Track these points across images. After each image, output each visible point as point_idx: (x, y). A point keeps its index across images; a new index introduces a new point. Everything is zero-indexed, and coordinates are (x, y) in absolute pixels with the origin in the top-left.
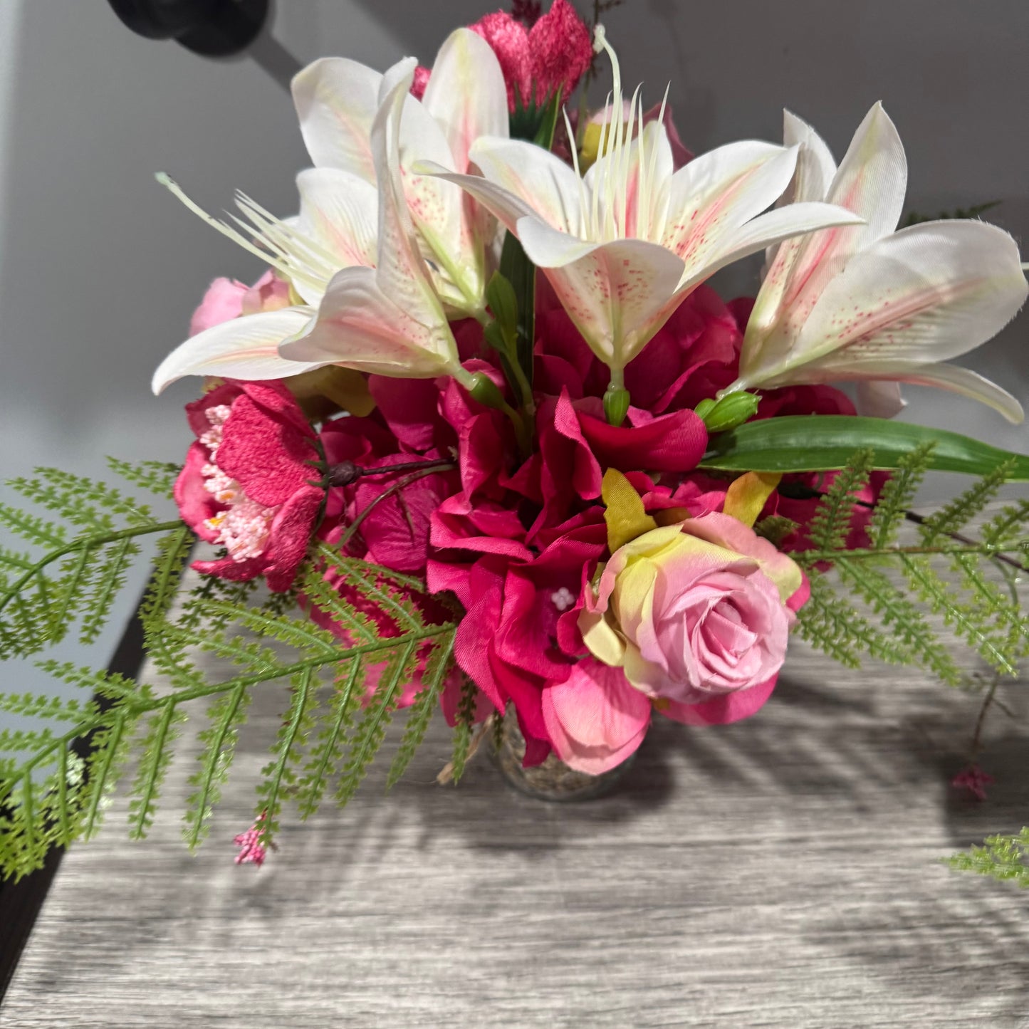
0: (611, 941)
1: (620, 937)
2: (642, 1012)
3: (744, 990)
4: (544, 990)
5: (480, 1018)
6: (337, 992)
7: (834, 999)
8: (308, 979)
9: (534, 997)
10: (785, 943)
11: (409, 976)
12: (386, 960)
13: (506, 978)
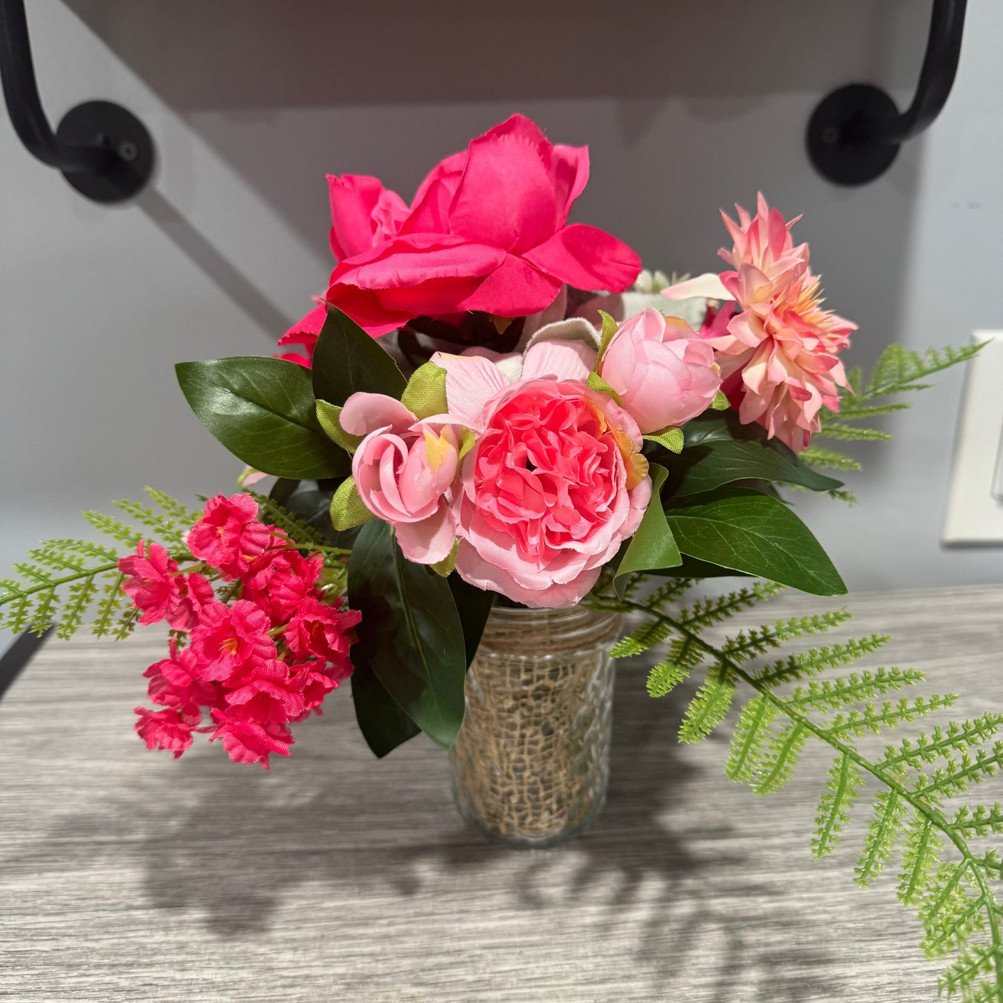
0: (398, 920)
1: (407, 916)
2: (421, 974)
3: (521, 952)
4: (327, 960)
5: (262, 984)
6: (122, 969)
7: (604, 956)
8: (96, 960)
10: (563, 916)
11: (197, 954)
12: (176, 942)
13: (292, 952)
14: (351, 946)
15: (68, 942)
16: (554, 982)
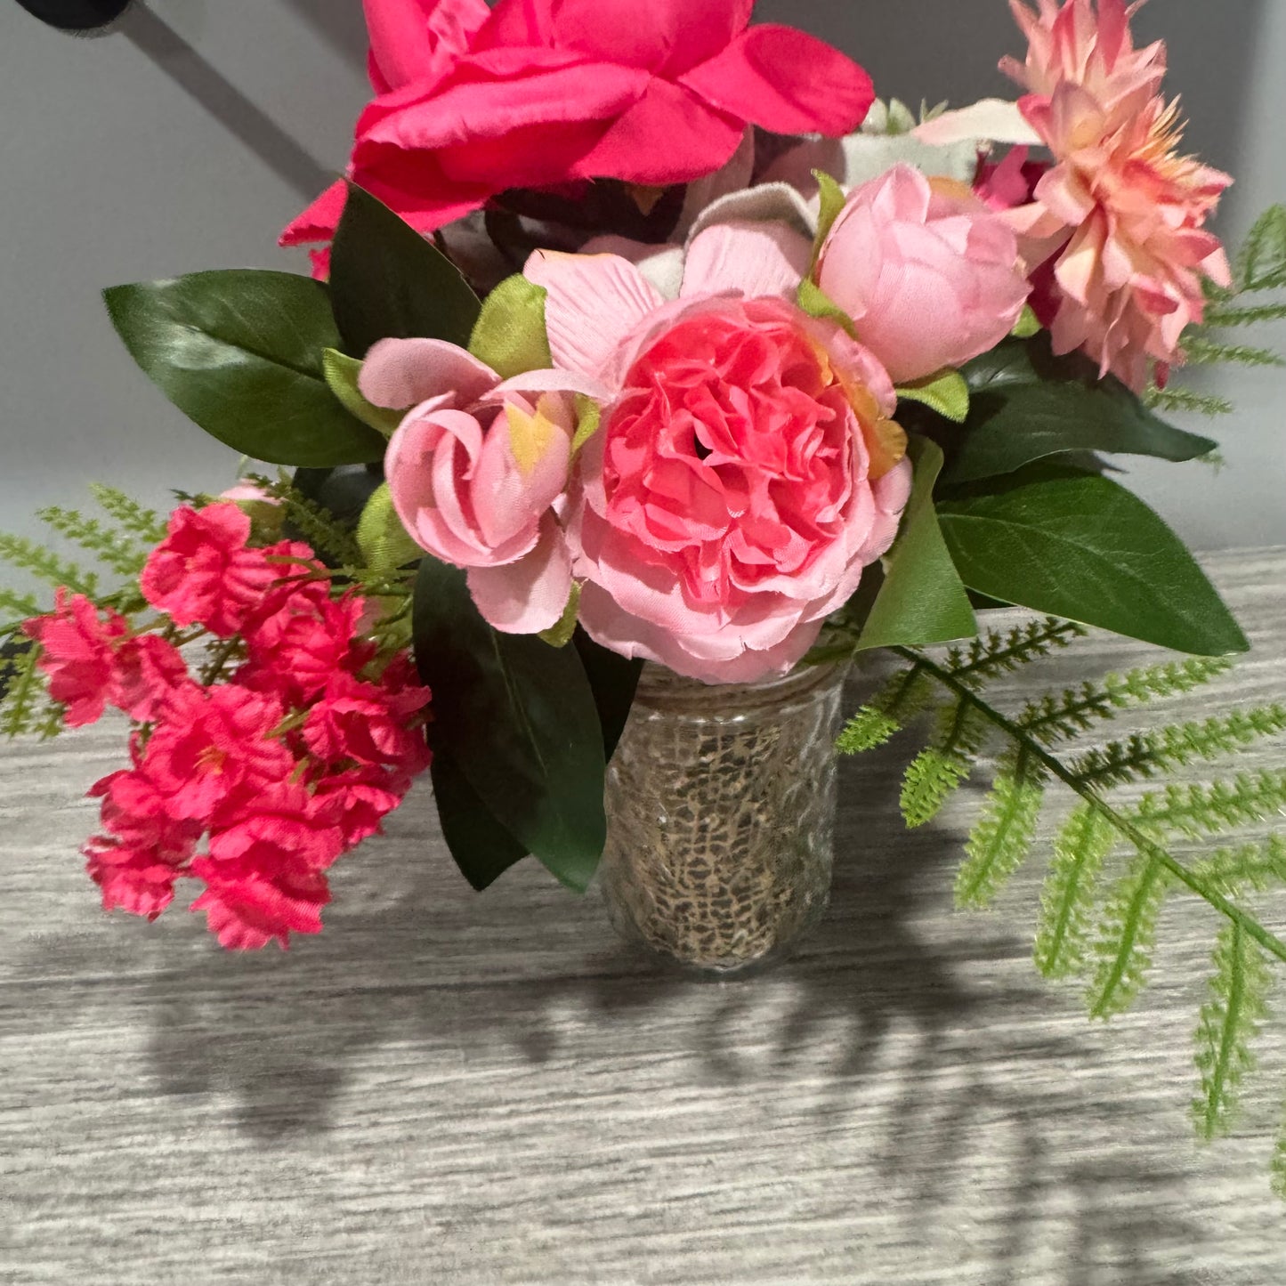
0: (523, 1107)
1: (537, 1099)
2: (558, 1203)
3: (710, 1162)
4: (417, 1181)
5: (317, 1226)
6: (109, 1204)
7: (837, 1168)
8: (69, 1188)
9: (402, 1192)
10: (771, 1095)
11: (221, 1174)
12: (192, 1153)
13: (363, 1167)
14: (453, 1154)
15: (30, 1157)
16: (762, 1216)
